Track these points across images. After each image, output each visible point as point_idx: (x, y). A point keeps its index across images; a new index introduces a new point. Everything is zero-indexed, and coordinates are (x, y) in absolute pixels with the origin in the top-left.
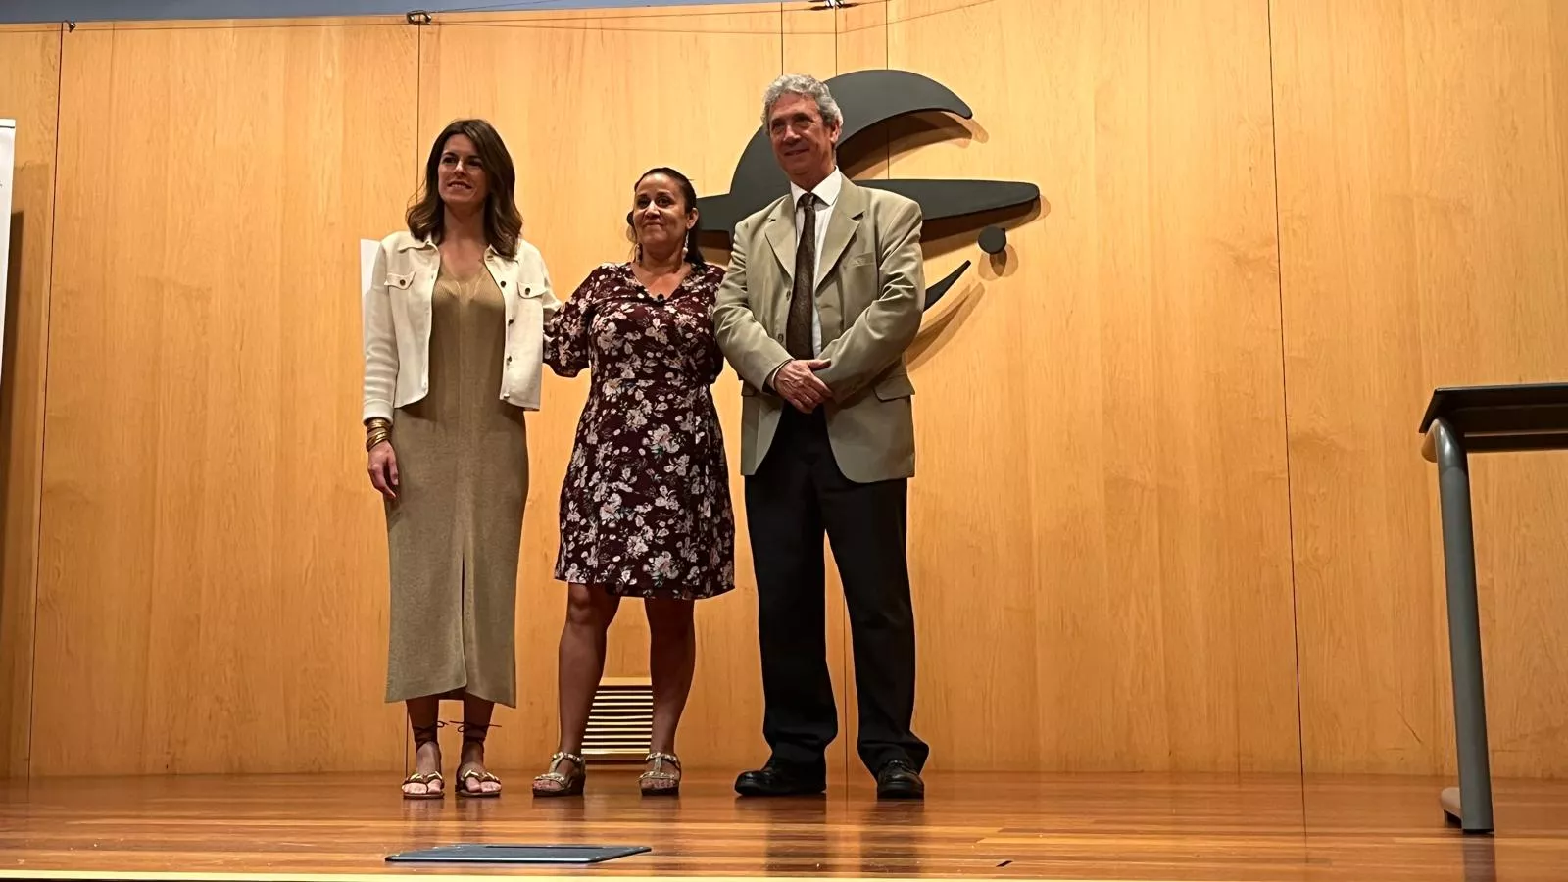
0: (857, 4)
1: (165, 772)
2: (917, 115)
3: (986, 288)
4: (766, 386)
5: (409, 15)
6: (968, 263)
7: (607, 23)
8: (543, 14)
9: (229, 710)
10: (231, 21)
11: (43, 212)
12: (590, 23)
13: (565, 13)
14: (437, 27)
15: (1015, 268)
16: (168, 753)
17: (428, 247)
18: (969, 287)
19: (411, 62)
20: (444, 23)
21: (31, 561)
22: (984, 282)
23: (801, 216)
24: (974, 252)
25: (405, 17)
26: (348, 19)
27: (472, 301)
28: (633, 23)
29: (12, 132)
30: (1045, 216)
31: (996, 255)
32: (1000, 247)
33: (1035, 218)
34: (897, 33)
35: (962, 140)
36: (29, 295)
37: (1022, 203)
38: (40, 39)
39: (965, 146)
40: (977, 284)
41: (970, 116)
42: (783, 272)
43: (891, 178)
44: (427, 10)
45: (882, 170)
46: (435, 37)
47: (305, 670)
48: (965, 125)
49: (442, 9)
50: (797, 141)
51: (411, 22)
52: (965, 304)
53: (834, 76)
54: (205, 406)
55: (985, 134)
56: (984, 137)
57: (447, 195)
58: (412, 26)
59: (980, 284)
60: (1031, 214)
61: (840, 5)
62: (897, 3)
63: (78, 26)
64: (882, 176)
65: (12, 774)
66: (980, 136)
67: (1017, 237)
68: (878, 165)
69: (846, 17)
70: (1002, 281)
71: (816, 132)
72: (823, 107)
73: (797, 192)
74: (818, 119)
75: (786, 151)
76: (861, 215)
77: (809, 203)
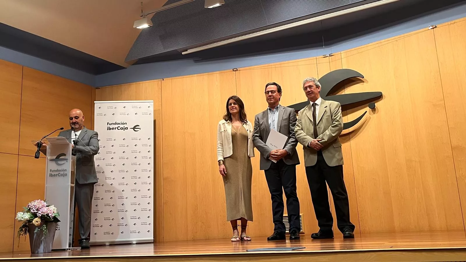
0: (333, 55)
1: (193, 239)
2: (351, 79)
3: (371, 117)
4: (308, 146)
5: (233, 70)
6: (366, 112)
7: (277, 66)
8: (263, 66)
9: (205, 225)
10: (196, 75)
11: (160, 119)
12: (273, 66)
13: (267, 65)
14: (239, 71)
15: (378, 113)
16: (193, 235)
17: (228, 122)
18: (367, 117)
19: (234, 80)
20: (241, 70)
22: (371, 116)
23: (313, 108)
24: (367, 109)
25: (232, 70)
26: (220, 72)
27: (240, 134)
28: (282, 65)
29: (153, 103)
30: (384, 99)
31: (373, 109)
32: (374, 107)
33: (382, 99)
34: (344, 61)
35: (361, 83)
36: (158, 137)
37: (378, 97)
38: (157, 83)
39: (363, 84)
40: (369, 116)
41: (363, 78)
42: (310, 120)
43: (346, 94)
44: (236, 68)
45: (343, 92)
46: (239, 73)
47: (221, 216)
48: (362, 80)
49: (241, 67)
50: (310, 91)
51: (234, 71)
52: (366, 121)
53: (330, 72)
54: (196, 158)
56: (367, 82)
57: (231, 112)
58: (234, 72)
59: (370, 116)
60: (380, 99)
61: (330, 56)
62: (343, 54)
63: (164, 79)
64: (343, 93)
65: (160, 241)
66: (366, 82)
67: (378, 105)
68: (342, 91)
69: (332, 58)
70: (375, 115)
71: (314, 89)
72: (316, 84)
73: (311, 103)
74: (315, 86)
75: (308, 94)
76: (326, 107)
77: (314, 105)
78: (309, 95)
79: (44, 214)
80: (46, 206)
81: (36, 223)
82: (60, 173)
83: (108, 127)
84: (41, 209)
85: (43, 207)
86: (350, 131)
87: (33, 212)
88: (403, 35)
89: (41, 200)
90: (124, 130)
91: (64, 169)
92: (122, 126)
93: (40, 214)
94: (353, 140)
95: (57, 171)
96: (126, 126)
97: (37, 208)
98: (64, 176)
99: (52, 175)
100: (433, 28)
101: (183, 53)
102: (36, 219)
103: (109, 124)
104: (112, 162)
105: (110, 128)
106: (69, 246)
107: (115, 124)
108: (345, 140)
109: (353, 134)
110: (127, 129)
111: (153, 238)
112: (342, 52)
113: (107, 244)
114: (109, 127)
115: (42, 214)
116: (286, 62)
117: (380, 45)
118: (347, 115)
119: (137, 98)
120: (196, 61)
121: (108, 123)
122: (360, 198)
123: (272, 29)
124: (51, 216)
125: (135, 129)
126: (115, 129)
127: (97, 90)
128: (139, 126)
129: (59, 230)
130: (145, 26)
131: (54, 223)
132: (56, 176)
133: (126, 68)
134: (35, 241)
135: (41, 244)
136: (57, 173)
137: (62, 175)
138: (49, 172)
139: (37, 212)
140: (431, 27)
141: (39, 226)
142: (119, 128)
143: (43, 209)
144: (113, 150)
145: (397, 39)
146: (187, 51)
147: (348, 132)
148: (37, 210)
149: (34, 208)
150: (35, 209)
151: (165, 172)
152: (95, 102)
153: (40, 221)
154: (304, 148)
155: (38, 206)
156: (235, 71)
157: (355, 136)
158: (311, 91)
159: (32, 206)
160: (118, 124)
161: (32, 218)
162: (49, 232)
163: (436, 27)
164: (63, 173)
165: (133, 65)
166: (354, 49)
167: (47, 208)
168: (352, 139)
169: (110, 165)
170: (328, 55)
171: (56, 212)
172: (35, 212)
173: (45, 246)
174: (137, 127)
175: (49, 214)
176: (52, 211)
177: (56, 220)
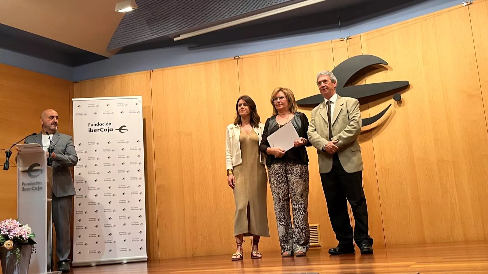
0: (352, 38)
1: (192, 256)
2: (372, 66)
3: (397, 111)
4: (322, 149)
6: (391, 104)
8: (269, 52)
9: (206, 239)
10: (190, 65)
11: (150, 118)
13: (274, 51)
14: (242, 60)
15: (404, 105)
16: (192, 251)
18: (392, 111)
19: (236, 69)
20: (244, 58)
21: (155, 205)
22: (396, 109)
23: (327, 106)
24: (392, 101)
25: (233, 58)
26: (219, 60)
27: (249, 139)
29: (141, 99)
30: (411, 89)
31: (398, 102)
32: (399, 99)
33: (409, 89)
34: (364, 45)
35: (385, 71)
36: (149, 139)
37: (404, 86)
38: (145, 75)
39: (386, 72)
41: (387, 64)
42: (325, 121)
44: (238, 55)
45: (364, 81)
46: (241, 62)
47: (224, 228)
48: (387, 67)
49: (243, 54)
50: (324, 87)
51: (235, 59)
52: (391, 116)
54: (193, 162)
55: (392, 69)
56: (392, 70)
57: (240, 114)
59: (395, 110)
60: (407, 89)
61: (348, 39)
62: (363, 36)
63: (154, 70)
64: (364, 83)
65: (155, 259)
66: (390, 69)
67: (404, 96)
68: (362, 80)
69: (350, 42)
70: (401, 108)
71: (329, 84)
72: (331, 78)
73: (326, 100)
74: (330, 81)
75: (322, 89)
76: (343, 105)
77: (329, 103)
78: (323, 91)
79: (16, 236)
80: (18, 226)
81: (8, 246)
82: (33, 187)
83: (89, 129)
84: (13, 230)
85: (15, 227)
86: (372, 127)
87: (4, 234)
88: (432, 14)
89: (13, 219)
90: (108, 132)
91: (39, 182)
92: (106, 127)
93: (12, 235)
94: (375, 138)
95: (31, 184)
96: (110, 127)
97: (8, 229)
98: (38, 190)
99: (25, 189)
100: (468, 5)
101: (175, 39)
102: (8, 242)
103: (90, 126)
104: (96, 169)
105: (93, 130)
106: (48, 270)
107: (98, 125)
108: (366, 138)
109: (376, 130)
110: (112, 130)
111: (146, 256)
112: (362, 34)
113: (94, 264)
114: (91, 129)
115: (15, 235)
116: (297, 47)
117: (406, 25)
118: (369, 108)
119: (123, 94)
120: (191, 48)
121: (89, 124)
122: (384, 205)
123: (279, 9)
124: (25, 238)
125: (121, 131)
126: (98, 131)
127: (75, 84)
128: (126, 126)
129: (35, 252)
130: (129, 9)
131: (29, 245)
132: (30, 190)
133: (108, 58)
134: (7, 266)
135: (15, 270)
136: (31, 187)
137: (36, 189)
138: (21, 186)
139: (9, 234)
140: (466, 4)
141: (13, 250)
142: (102, 130)
143: (15, 230)
144: (96, 155)
145: (426, 18)
146: (179, 36)
147: (370, 128)
148: (8, 232)
149: (5, 229)
150: (6, 231)
151: (158, 180)
152: (73, 99)
153: (13, 244)
154: (319, 152)
155: (9, 226)
156: (237, 59)
157: (378, 133)
158: (326, 86)
159: (2, 226)
160: (101, 125)
161: (3, 241)
162: (23, 255)
163: (471, 3)
164: (38, 187)
165: (116, 54)
166: (376, 30)
167: (21, 228)
168: (375, 136)
169: (93, 173)
170: (346, 38)
171: (30, 232)
172: (6, 234)
173: (19, 272)
174: (122, 128)
175: (23, 235)
176: (25, 231)
177: (31, 242)
